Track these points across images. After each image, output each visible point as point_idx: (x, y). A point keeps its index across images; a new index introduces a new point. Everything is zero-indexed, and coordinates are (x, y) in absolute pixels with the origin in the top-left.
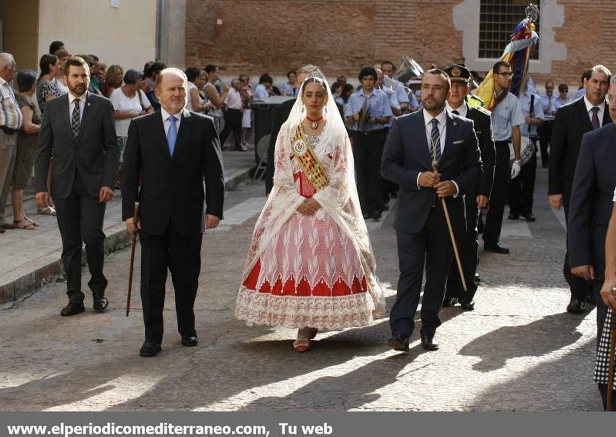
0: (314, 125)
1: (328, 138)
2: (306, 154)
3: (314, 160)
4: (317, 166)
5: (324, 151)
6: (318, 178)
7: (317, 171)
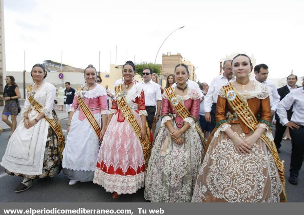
0: (127, 86)
1: (132, 92)
2: (121, 100)
3: (125, 102)
4: (126, 106)
5: (129, 99)
6: (127, 112)
7: (126, 108)
